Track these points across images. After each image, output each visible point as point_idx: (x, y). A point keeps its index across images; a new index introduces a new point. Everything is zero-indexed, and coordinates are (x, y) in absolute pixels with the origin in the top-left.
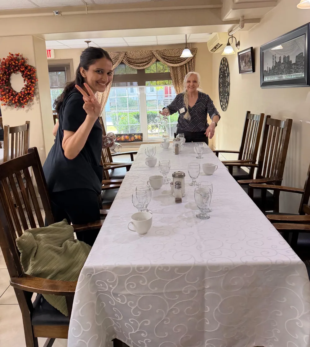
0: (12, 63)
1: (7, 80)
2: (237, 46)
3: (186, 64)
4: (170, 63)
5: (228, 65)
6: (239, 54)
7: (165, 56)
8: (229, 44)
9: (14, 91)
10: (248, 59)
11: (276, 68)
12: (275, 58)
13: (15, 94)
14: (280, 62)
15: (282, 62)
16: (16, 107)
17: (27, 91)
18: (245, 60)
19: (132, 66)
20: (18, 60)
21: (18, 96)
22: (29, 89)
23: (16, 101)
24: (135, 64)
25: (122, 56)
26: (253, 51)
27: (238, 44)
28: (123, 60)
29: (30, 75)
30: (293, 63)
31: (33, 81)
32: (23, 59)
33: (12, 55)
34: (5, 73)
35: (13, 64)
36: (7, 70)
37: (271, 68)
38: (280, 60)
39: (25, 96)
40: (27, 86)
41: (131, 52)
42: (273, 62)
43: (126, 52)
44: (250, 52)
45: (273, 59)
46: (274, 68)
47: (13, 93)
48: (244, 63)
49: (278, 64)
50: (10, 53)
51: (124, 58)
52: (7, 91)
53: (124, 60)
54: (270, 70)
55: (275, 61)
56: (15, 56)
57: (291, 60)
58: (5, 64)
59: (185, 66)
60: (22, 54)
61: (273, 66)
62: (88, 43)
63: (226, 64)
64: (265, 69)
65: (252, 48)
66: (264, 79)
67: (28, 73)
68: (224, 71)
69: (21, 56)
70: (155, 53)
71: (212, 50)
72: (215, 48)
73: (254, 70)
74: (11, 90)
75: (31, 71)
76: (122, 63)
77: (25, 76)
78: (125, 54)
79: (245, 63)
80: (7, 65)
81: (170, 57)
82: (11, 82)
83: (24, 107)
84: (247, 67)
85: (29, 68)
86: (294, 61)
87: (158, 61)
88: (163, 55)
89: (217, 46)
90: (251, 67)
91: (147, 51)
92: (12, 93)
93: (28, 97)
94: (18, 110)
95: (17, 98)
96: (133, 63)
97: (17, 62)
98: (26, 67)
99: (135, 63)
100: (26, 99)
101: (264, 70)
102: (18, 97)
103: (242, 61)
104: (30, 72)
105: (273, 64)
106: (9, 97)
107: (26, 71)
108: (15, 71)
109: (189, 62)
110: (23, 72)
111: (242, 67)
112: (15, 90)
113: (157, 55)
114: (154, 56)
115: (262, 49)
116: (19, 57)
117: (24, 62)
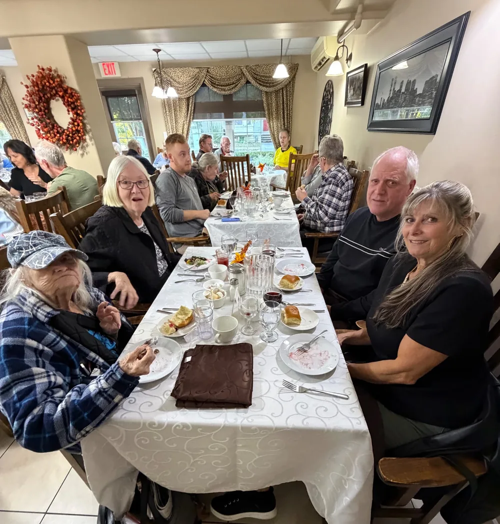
0: (45, 83)
1: (46, 109)
2: (347, 62)
3: (283, 88)
4: (264, 86)
5: (333, 92)
6: (349, 75)
7: (257, 75)
8: (337, 58)
9: (60, 127)
10: (359, 84)
11: (393, 101)
12: (395, 83)
13: (60, 131)
14: (400, 91)
15: (403, 90)
16: (67, 150)
17: (75, 127)
18: (355, 85)
19: (216, 90)
20: (53, 78)
21: (65, 134)
22: (76, 124)
23: (64, 141)
24: (220, 87)
25: (203, 74)
26: (367, 70)
27: (349, 58)
28: (204, 81)
29: (73, 103)
30: (418, 93)
31: (79, 112)
32: (59, 76)
33: (43, 69)
34: (40, 98)
35: (47, 84)
36: (42, 95)
37: (386, 101)
38: (401, 87)
39: (74, 134)
40: (74, 120)
41: (215, 68)
42: (391, 90)
43: (209, 68)
44: (363, 72)
45: (392, 85)
46: (390, 100)
47: (59, 129)
48: (352, 90)
49: (396, 95)
50: (39, 66)
51: (205, 78)
52: (51, 126)
53: (206, 81)
54: (383, 104)
55: (394, 89)
56: (47, 72)
57: (417, 89)
58: (37, 85)
59: (281, 91)
60: (57, 68)
61: (389, 97)
62: (157, 53)
63: (331, 91)
64: (378, 101)
65: (366, 65)
66: (373, 118)
67: (69, 99)
68: (327, 101)
69: (55, 71)
70: (244, 70)
71: (316, 67)
72: (320, 64)
73: (363, 103)
74: (55, 125)
75: (73, 96)
76: (204, 85)
77: (68, 104)
78: (208, 71)
79: (354, 90)
80: (40, 87)
81: (263, 76)
82: (53, 112)
83: (76, 150)
84: (356, 97)
85: (69, 91)
86: (419, 91)
87: (248, 82)
88: (255, 74)
89: (322, 60)
90: (360, 97)
91: (234, 67)
92: (57, 129)
93: (78, 136)
94: (71, 153)
95: (64, 137)
96: (218, 85)
97: (51, 82)
98: (66, 91)
99: (219, 85)
100: (76, 138)
101: (376, 103)
102: (66, 136)
103: (350, 87)
104: (72, 98)
105: (390, 94)
106: (55, 136)
107: (66, 96)
108: (53, 97)
109: (286, 86)
110: (63, 97)
111: (349, 95)
112: (60, 125)
113: (247, 74)
114: (244, 75)
115: (380, 68)
116: (53, 72)
117: (62, 82)
